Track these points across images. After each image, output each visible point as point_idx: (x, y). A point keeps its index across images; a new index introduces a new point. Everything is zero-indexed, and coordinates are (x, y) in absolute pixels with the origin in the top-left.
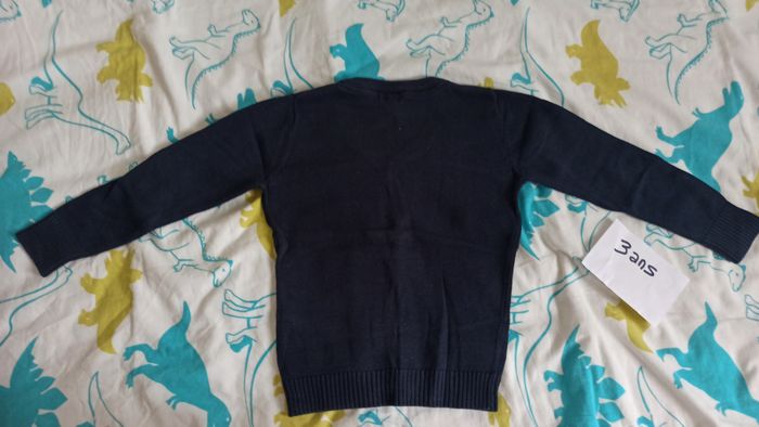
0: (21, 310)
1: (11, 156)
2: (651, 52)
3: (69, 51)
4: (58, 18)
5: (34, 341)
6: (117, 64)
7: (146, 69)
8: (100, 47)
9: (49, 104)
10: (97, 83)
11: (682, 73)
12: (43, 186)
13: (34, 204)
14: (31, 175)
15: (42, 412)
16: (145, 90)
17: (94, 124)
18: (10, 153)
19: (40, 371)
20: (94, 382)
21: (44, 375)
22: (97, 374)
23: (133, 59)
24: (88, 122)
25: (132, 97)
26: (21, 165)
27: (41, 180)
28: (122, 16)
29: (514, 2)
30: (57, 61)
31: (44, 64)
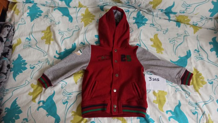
0: (15, 90)
1: (19, 55)
2: (170, 42)
3: (35, 32)
4: (34, 25)
5: (17, 98)
6: (46, 36)
7: (52, 37)
8: (42, 32)
9: (29, 44)
10: (41, 40)
11: (177, 47)
12: (25, 62)
13: (22, 66)
14: (23, 59)
15: (16, 115)
16: (52, 42)
17: (39, 49)
18: (19, 54)
19: (18, 105)
20: (30, 109)
21: (18, 106)
22: (31, 107)
23: (50, 35)
24: (38, 48)
25: (49, 44)
26: (21, 57)
27: (25, 61)
28: (48, 25)
29: (138, 28)
30: (32, 34)
31: (29, 35)
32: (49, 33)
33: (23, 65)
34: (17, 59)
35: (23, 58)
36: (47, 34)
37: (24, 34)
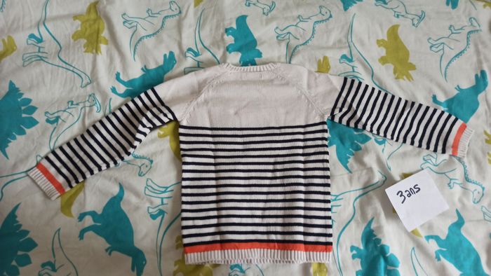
0: (10, 184)
1: (11, 84)
2: (431, 47)
3: (55, 19)
5: (19, 205)
7: (105, 34)
8: (76, 17)
9: (39, 51)
10: (72, 41)
11: (450, 62)
12: (31, 104)
13: (24, 115)
14: (24, 97)
15: (20, 253)
16: (103, 47)
17: (68, 67)
18: (11, 82)
19: (20, 226)
20: (57, 235)
22: (59, 230)
23: (96, 26)
24: (64, 65)
25: (94, 51)
26: (17, 90)
27: (30, 101)
29: (346, 9)
30: (46, 25)
31: (38, 25)
32: (95, 21)
33: (25, 112)
34: (8, 94)
35: (22, 94)
36: (88, 24)
37: (21, 23)
